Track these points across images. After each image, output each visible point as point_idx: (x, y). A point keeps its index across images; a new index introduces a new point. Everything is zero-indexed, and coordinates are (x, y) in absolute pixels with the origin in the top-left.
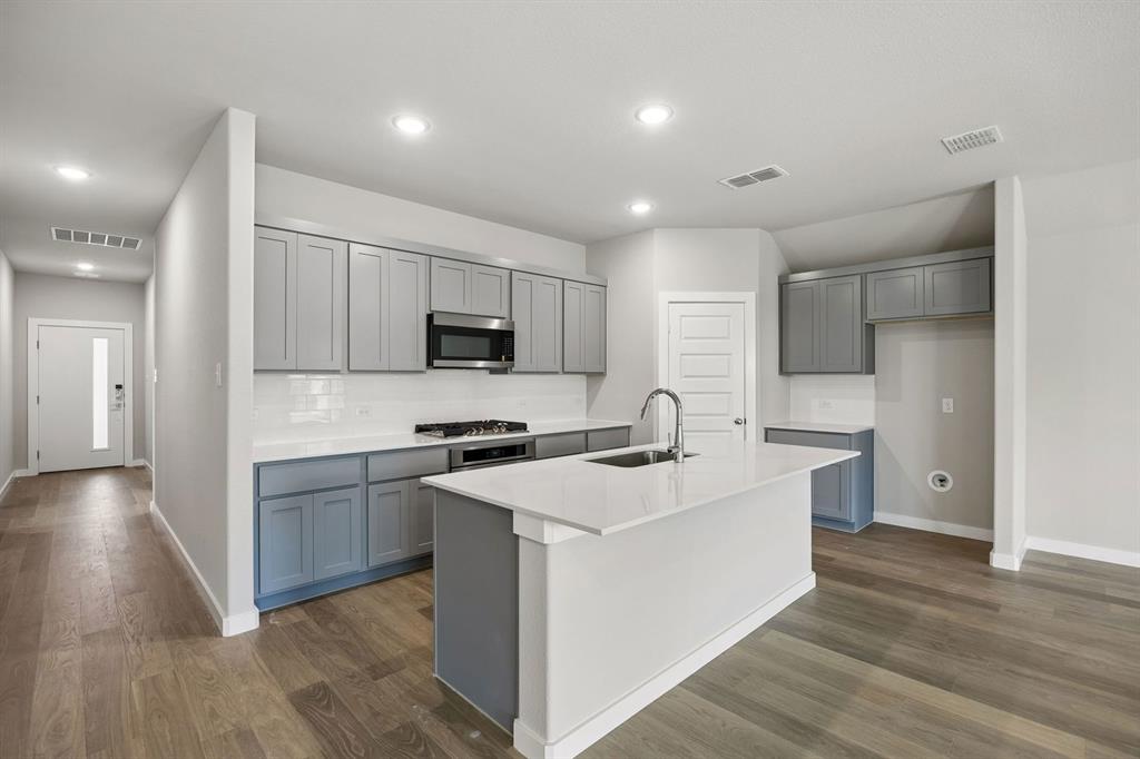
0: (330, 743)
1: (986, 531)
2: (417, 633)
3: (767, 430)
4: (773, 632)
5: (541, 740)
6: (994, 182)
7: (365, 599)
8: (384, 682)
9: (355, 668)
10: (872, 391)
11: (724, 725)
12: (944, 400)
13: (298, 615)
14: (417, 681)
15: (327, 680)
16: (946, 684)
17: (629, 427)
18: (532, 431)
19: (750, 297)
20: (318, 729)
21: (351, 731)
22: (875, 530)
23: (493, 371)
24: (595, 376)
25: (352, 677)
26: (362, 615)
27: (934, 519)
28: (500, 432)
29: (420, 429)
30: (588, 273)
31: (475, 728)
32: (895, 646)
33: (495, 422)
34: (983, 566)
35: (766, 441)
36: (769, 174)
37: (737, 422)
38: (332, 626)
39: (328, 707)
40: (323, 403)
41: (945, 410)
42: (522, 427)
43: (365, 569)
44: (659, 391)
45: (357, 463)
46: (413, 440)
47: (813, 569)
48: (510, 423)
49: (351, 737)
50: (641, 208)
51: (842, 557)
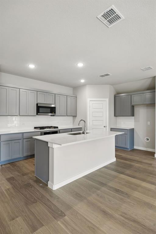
0: (14, 186)
1: (154, 150)
2: (32, 168)
3: (111, 128)
4: (104, 169)
5: (53, 184)
6: (155, 76)
7: (22, 162)
8: (25, 177)
9: (20, 174)
10: (134, 120)
11: (89, 183)
12: (148, 122)
13: (9, 165)
14: (31, 176)
15: (14, 176)
16: (134, 177)
17: (81, 128)
18: (59, 128)
19: (107, 100)
20: (11, 184)
21: (18, 184)
22: (134, 150)
23: (51, 116)
24: (75, 116)
25: (19, 176)
26: (21, 165)
27: (146, 148)
28: (52, 128)
29: (35, 128)
30: (73, 94)
31: (41, 184)
32: (128, 171)
33: (51, 127)
34: (153, 157)
35: (111, 131)
36: (107, 75)
37: (104, 127)
38: (15, 167)
39: (14, 180)
40: (15, 122)
41: (148, 124)
42: (57, 127)
43: (22, 157)
44: (82, 120)
45: (21, 135)
46: (33, 130)
47: (115, 157)
48: (55, 127)
49: (18, 185)
50: (83, 81)
51: (123, 155)
